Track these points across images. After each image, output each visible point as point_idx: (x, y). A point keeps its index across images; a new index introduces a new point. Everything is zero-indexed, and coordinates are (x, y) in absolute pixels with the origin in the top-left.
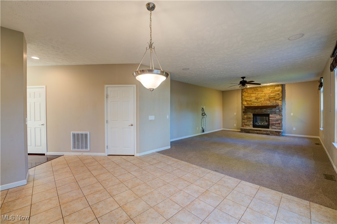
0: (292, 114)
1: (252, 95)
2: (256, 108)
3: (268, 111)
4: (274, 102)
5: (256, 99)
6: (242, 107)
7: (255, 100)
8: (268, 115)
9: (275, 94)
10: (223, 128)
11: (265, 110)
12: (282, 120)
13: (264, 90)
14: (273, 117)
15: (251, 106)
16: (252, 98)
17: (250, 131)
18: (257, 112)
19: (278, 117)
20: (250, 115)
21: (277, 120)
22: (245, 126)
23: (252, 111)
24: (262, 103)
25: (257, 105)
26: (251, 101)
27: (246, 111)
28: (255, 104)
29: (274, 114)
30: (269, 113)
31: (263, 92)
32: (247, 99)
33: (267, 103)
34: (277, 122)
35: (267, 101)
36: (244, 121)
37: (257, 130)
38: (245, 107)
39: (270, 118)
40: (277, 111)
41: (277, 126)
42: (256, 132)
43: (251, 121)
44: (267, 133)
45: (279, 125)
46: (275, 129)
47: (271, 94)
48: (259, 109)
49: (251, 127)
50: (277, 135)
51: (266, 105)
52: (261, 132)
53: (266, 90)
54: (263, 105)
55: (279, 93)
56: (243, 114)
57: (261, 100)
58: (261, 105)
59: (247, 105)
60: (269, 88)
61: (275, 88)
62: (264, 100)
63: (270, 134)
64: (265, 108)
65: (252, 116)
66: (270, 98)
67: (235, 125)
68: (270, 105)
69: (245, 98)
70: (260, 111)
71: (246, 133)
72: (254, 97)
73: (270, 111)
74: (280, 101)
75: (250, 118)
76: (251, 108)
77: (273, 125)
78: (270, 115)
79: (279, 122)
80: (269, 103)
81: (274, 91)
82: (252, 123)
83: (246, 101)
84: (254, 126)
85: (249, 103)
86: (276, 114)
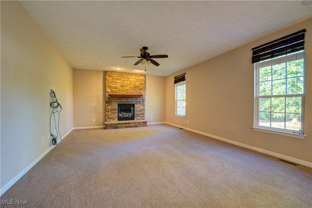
0: (150, 104)
1: (117, 81)
2: (121, 97)
3: (134, 101)
4: (139, 92)
5: (122, 86)
6: (104, 95)
7: (121, 88)
8: (133, 105)
9: (139, 83)
10: (74, 127)
11: (131, 99)
12: (144, 110)
13: (130, 78)
14: (138, 107)
15: (117, 94)
16: (117, 85)
17: (118, 126)
18: (123, 102)
19: (142, 107)
20: (115, 106)
21: (141, 110)
22: (109, 120)
23: (117, 100)
24: (128, 92)
25: (122, 94)
26: (116, 88)
27: (110, 100)
28: (121, 92)
29: (139, 104)
30: (134, 103)
31: (129, 80)
32: (111, 85)
33: (132, 92)
34: (141, 113)
35: (132, 90)
36: (107, 113)
37: (125, 124)
38: (110, 95)
39: (135, 109)
40: (141, 101)
41: (141, 117)
42: (125, 125)
43: (115, 113)
44: (136, 125)
45: (143, 115)
46: (139, 119)
47: (136, 83)
48: (125, 99)
49: (116, 121)
50: (144, 126)
51: (131, 94)
52: (130, 125)
53: (131, 78)
54: (129, 94)
55: (142, 82)
56: (107, 104)
57: (127, 88)
58: (126, 94)
59: (111, 93)
60: (134, 76)
61: (140, 77)
62: (129, 88)
63: (138, 126)
64: (130, 98)
65: (117, 107)
66: (136, 87)
67: (94, 120)
68: (135, 94)
69: (109, 84)
70: (125, 101)
71: (113, 129)
72: (120, 84)
73: (135, 101)
74: (143, 91)
75: (114, 109)
76: (116, 97)
77: (138, 115)
78: (135, 106)
79: (143, 112)
80: (134, 92)
81: (138, 80)
82: (117, 115)
83: (110, 87)
84: (120, 119)
85: (114, 90)
86: (140, 104)
